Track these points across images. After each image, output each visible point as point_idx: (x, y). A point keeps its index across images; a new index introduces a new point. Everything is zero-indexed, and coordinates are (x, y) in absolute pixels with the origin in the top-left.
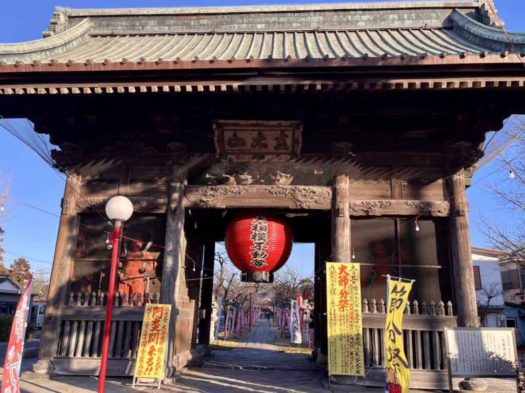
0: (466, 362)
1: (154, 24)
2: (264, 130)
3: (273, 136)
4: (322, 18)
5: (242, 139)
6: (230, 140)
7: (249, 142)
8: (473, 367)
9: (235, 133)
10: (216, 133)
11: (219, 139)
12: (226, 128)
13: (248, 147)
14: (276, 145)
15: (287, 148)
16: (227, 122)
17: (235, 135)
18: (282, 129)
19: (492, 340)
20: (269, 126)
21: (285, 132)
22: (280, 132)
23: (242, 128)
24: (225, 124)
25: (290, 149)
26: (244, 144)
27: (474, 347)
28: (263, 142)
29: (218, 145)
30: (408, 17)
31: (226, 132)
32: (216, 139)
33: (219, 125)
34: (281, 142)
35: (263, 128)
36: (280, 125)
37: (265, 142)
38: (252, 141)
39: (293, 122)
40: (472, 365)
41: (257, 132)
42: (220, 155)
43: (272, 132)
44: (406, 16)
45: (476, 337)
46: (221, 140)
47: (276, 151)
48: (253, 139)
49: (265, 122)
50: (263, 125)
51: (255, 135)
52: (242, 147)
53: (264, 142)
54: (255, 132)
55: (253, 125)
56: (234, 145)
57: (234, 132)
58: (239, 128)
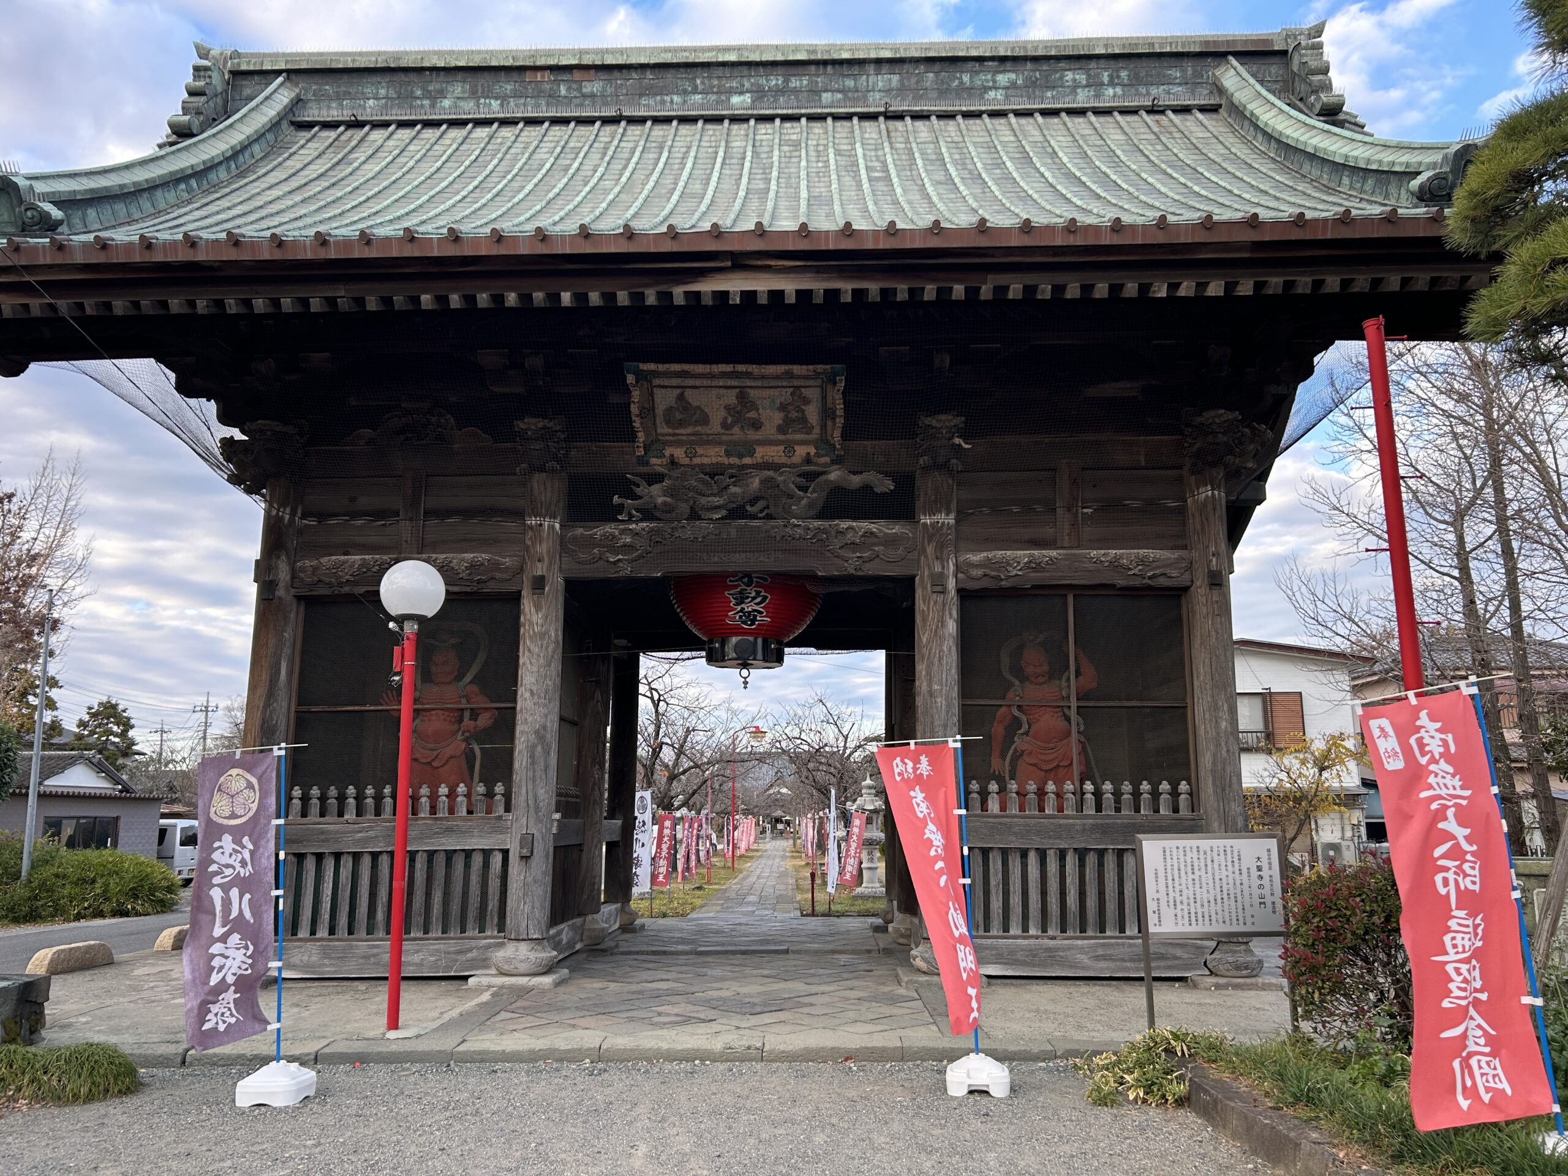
0: (1179, 906)
1: (463, 92)
2: (751, 387)
3: (773, 401)
4: (895, 79)
5: (698, 408)
6: (669, 411)
7: (717, 417)
8: (1193, 915)
9: (682, 394)
10: (636, 394)
11: (642, 409)
12: (657, 382)
13: (715, 426)
14: (781, 422)
15: (809, 430)
16: (662, 367)
17: (681, 397)
18: (796, 383)
19: (1236, 859)
20: (763, 377)
21: (803, 390)
22: (791, 390)
23: (698, 383)
24: (656, 374)
25: (817, 430)
26: (705, 420)
27: (1197, 873)
28: (749, 415)
29: (641, 423)
30: (1111, 77)
31: (658, 393)
32: (634, 409)
33: (641, 376)
34: (794, 415)
35: (749, 383)
36: (790, 375)
37: (756, 416)
38: (723, 413)
39: (820, 368)
40: (1193, 911)
41: (735, 392)
42: (647, 448)
43: (771, 392)
44: (1106, 78)
45: (1202, 853)
46: (649, 411)
47: (781, 437)
48: (727, 408)
49: (754, 369)
50: (748, 375)
51: (731, 397)
52: (698, 428)
53: (752, 414)
54: (729, 391)
55: (724, 375)
56: (681, 423)
57: (679, 391)
58: (690, 382)
